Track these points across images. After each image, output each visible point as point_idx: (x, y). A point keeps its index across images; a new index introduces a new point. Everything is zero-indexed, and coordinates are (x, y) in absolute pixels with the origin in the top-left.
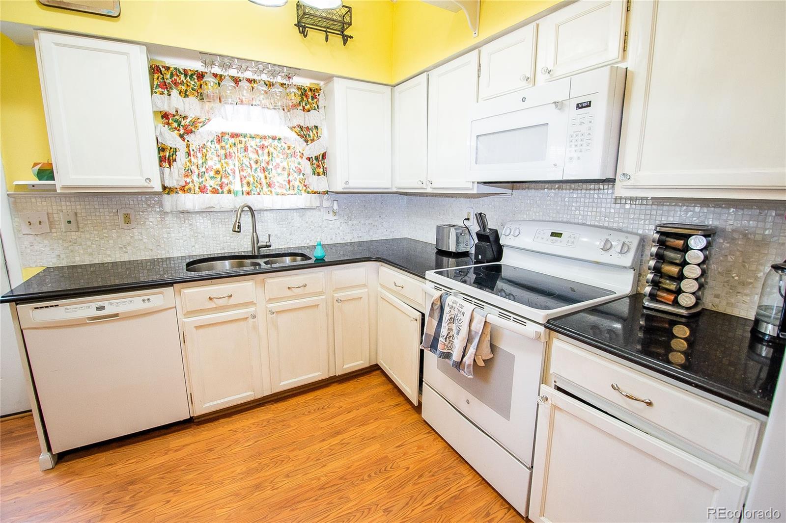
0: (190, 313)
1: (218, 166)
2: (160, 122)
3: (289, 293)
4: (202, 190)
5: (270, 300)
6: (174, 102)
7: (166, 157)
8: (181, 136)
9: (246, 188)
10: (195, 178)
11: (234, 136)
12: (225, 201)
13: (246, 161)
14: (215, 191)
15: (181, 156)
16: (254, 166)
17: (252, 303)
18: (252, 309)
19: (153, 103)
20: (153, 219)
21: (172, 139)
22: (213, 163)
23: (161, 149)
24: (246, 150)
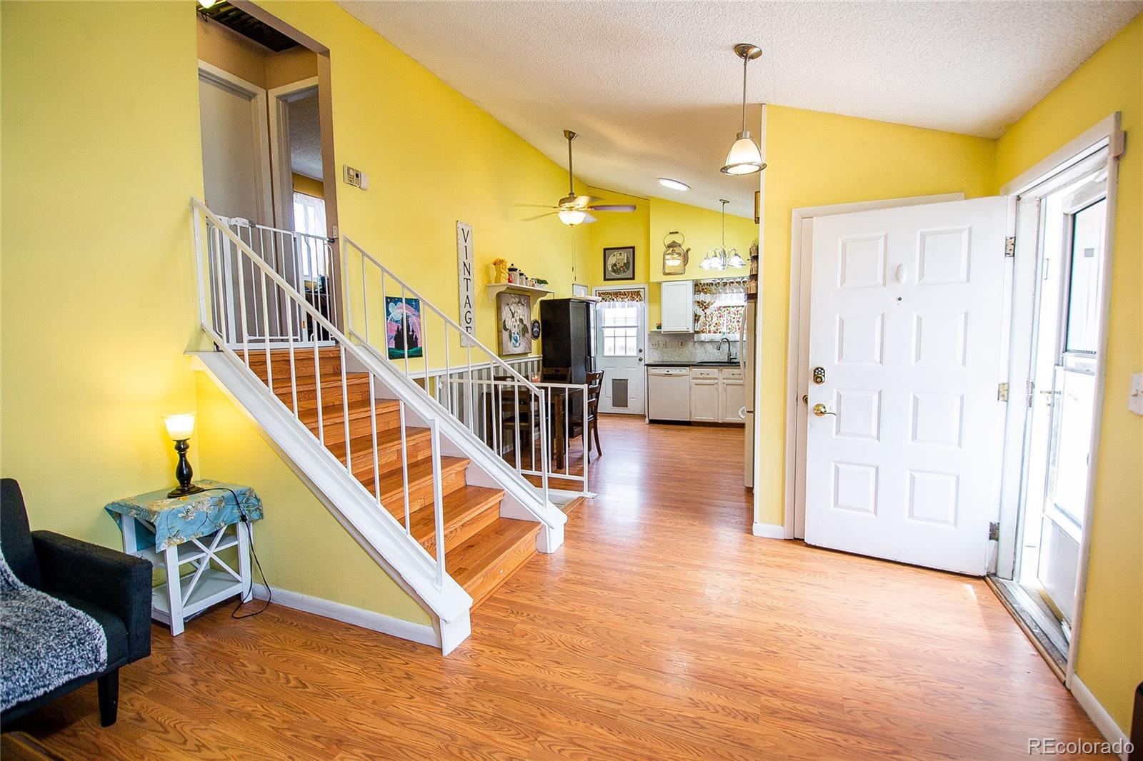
0: (693, 378)
1: (717, 322)
2: (696, 305)
3: (732, 377)
4: (710, 332)
5: (724, 379)
6: (702, 297)
7: (696, 318)
8: (703, 310)
9: (728, 331)
10: (707, 327)
11: (724, 307)
12: (718, 337)
13: (729, 318)
14: (715, 332)
15: (702, 319)
16: (733, 320)
17: (716, 379)
18: (716, 381)
19: (694, 298)
20: (691, 344)
21: (700, 312)
22: (715, 319)
23: (696, 315)
24: (729, 313)
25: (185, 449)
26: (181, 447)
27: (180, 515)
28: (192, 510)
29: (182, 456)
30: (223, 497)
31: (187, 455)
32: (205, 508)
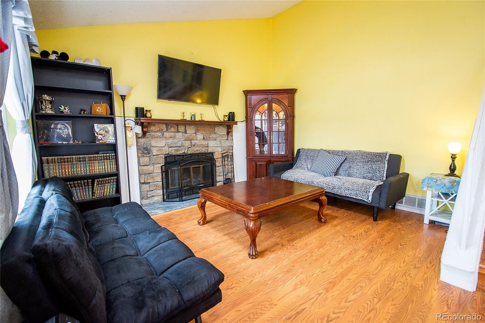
25: (455, 158)
26: (453, 157)
27: (434, 180)
28: (439, 180)
29: (453, 161)
30: (455, 180)
31: (455, 161)
32: (445, 182)
